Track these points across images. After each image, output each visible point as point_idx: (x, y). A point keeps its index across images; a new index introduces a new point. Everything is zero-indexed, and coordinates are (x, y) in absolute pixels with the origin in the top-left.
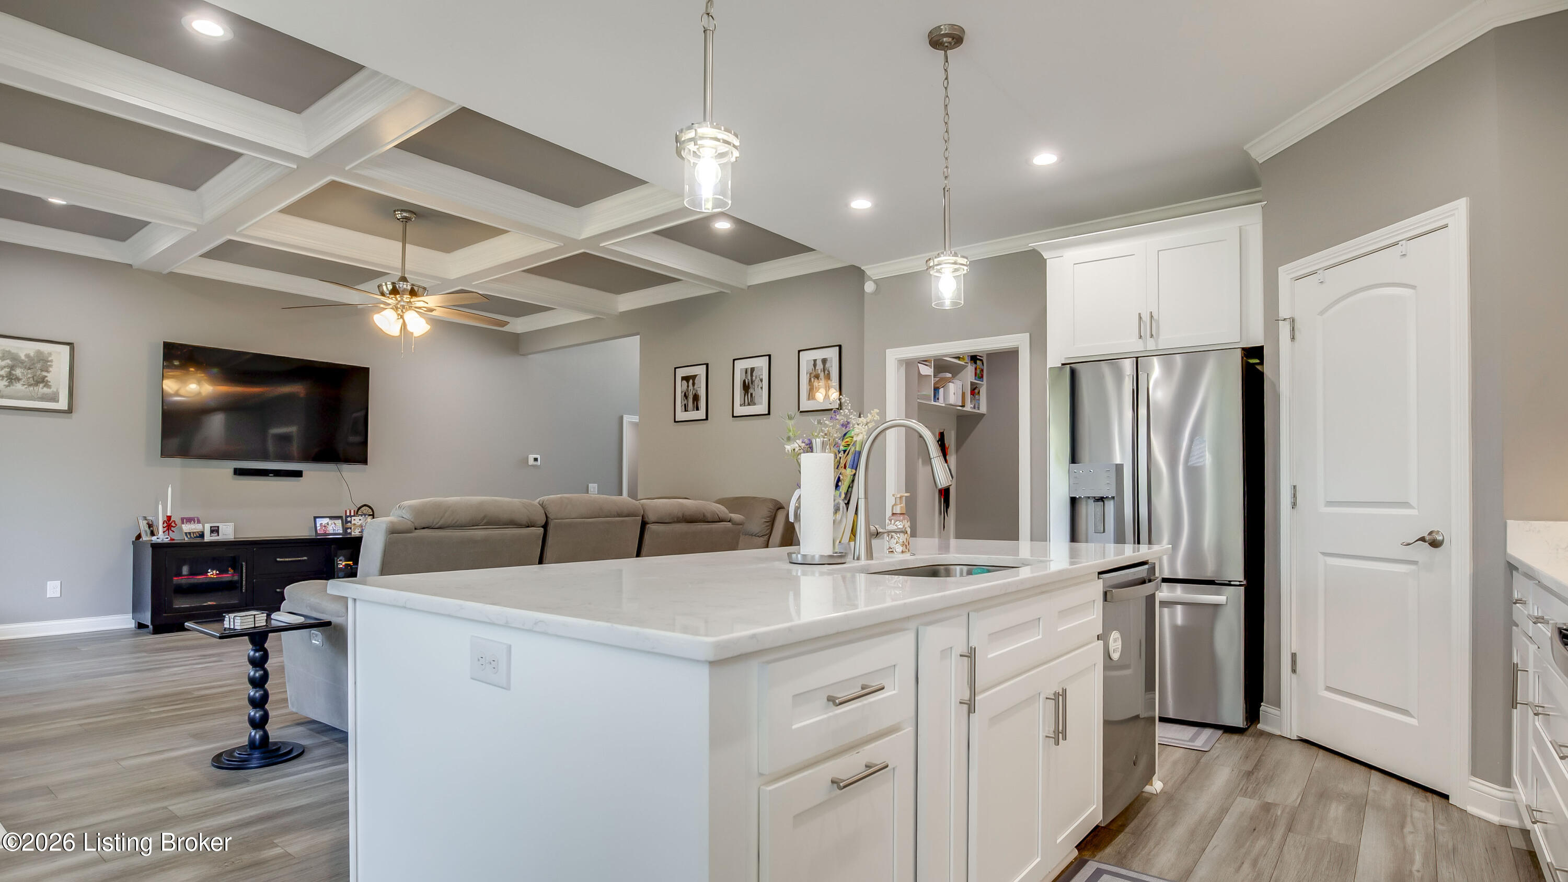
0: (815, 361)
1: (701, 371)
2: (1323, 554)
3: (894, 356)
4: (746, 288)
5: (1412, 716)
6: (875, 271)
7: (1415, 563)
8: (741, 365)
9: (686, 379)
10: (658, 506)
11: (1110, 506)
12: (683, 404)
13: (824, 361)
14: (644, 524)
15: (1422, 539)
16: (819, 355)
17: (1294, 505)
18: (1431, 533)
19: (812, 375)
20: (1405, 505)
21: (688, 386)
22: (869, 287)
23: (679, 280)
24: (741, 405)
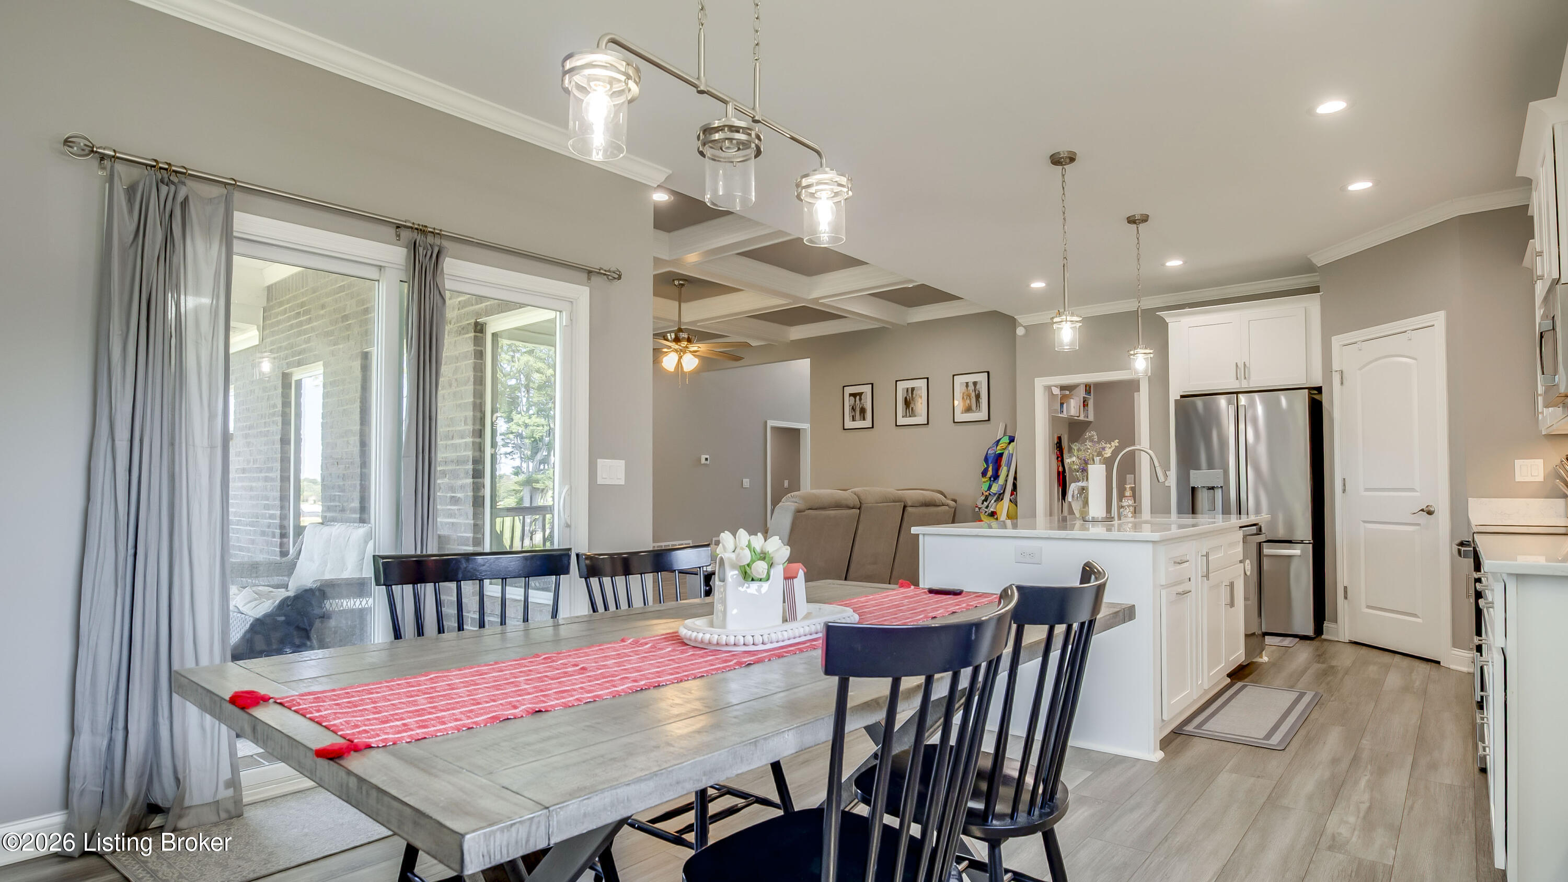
0: (967, 383)
1: (867, 389)
2: (1365, 522)
3: (1040, 383)
4: (906, 325)
5: (1419, 618)
6: (1024, 320)
7: (1418, 525)
8: (902, 386)
9: (853, 395)
10: (912, 496)
11: (1219, 493)
12: (851, 415)
13: (975, 384)
14: (905, 507)
15: (1422, 510)
16: (971, 379)
17: (1344, 491)
18: (1427, 506)
19: (965, 394)
20: (1413, 490)
21: (855, 401)
22: (1020, 331)
23: (846, 317)
24: (903, 417)
